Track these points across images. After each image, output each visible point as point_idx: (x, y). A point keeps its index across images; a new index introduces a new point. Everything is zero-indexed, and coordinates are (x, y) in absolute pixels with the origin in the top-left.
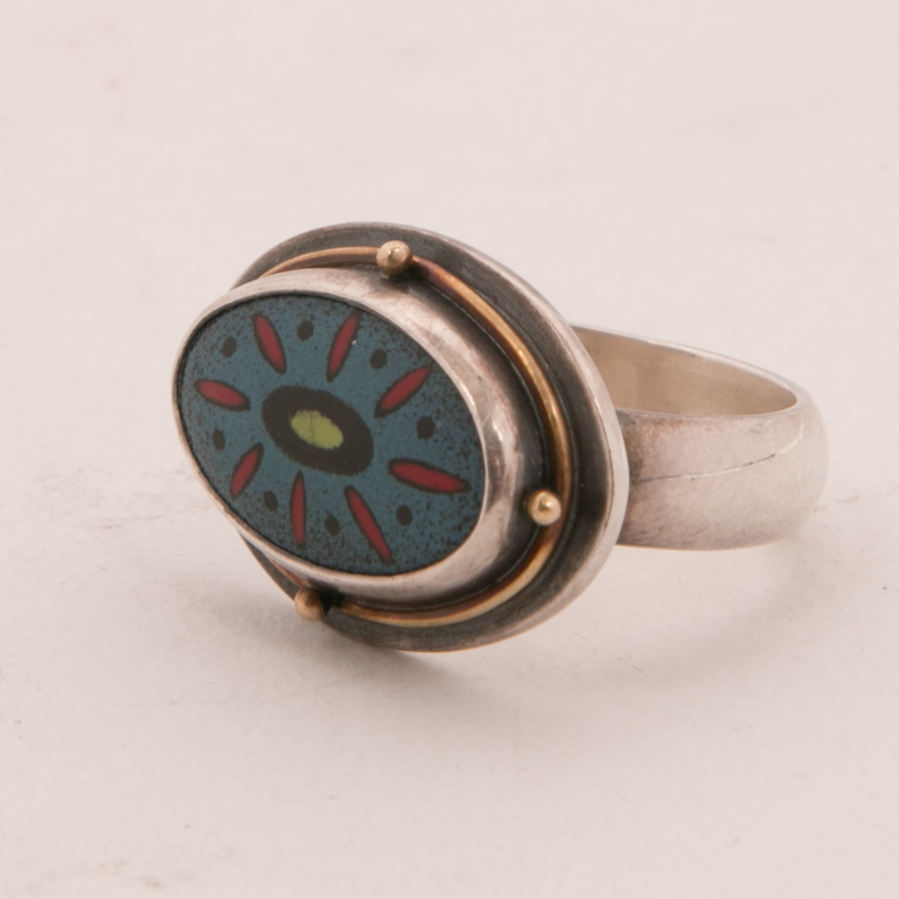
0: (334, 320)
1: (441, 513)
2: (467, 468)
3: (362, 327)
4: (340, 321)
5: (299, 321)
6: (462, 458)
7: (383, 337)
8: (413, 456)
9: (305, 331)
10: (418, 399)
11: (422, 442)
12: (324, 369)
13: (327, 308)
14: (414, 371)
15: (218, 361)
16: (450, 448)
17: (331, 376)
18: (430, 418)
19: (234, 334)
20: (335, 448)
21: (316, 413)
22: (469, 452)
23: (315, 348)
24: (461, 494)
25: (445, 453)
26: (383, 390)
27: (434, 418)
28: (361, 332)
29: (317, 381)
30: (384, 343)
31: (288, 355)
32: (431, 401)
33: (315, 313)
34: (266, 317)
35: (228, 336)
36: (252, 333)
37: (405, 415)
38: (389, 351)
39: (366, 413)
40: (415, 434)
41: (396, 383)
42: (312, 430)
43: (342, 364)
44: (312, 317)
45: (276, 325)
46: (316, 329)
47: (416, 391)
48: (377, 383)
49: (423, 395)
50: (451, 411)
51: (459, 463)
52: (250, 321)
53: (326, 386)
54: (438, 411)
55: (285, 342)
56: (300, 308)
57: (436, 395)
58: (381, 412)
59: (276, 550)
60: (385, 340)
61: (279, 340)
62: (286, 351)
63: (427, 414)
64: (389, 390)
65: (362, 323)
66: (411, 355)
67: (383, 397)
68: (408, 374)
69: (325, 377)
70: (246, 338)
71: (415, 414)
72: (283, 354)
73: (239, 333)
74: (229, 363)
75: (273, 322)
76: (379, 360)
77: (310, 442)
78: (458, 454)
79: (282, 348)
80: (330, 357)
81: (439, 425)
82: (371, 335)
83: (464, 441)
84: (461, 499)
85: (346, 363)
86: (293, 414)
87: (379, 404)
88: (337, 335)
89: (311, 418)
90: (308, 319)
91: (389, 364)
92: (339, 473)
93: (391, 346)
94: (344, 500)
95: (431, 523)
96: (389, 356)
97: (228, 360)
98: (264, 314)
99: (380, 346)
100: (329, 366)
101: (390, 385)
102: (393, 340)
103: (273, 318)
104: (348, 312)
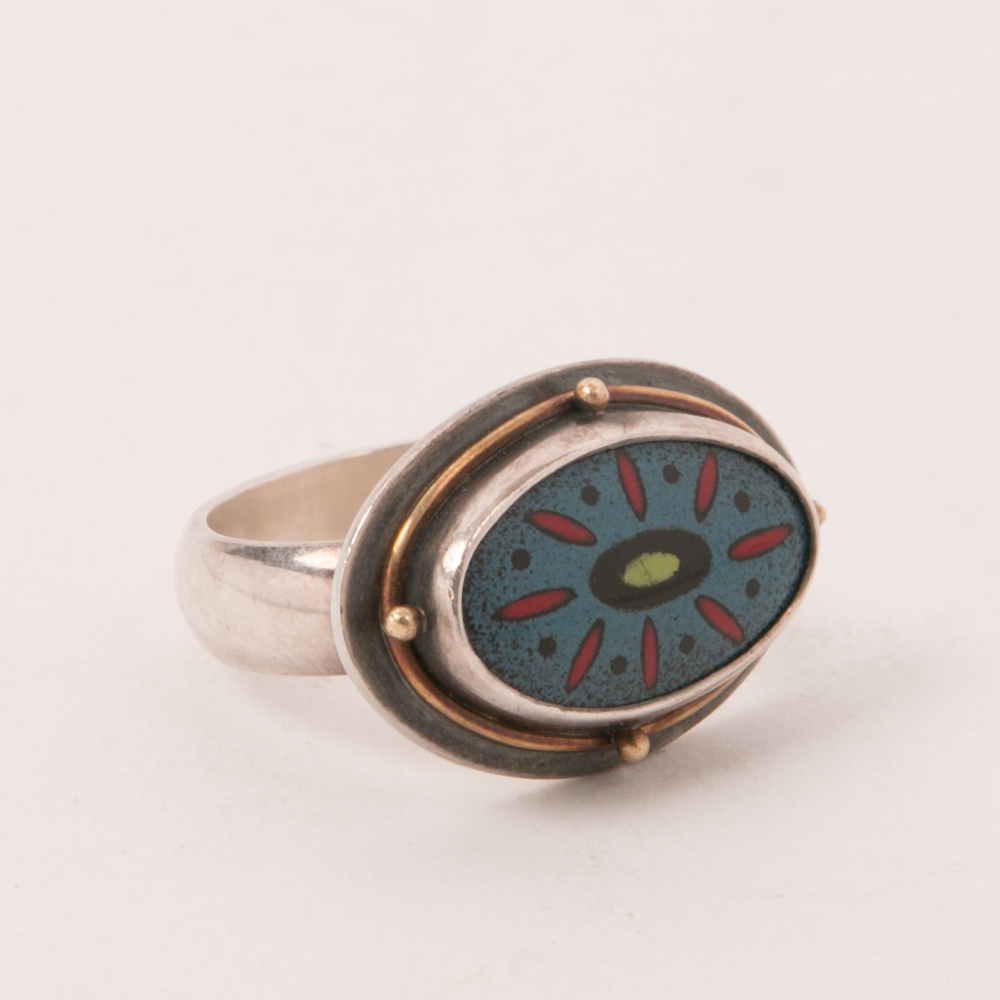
0: (607, 470)
1: (780, 564)
2: (785, 512)
3: (636, 459)
4: (613, 467)
5: (578, 493)
6: (778, 506)
7: (659, 454)
8: (744, 533)
9: (590, 496)
10: (723, 483)
11: (746, 514)
12: (632, 514)
13: (592, 466)
14: (704, 463)
15: (516, 579)
16: (767, 505)
17: (641, 516)
18: (741, 491)
19: (517, 546)
20: (675, 573)
21: (645, 556)
22: (781, 498)
23: (612, 503)
24: (789, 538)
25: (766, 512)
26: (693, 496)
27: (744, 490)
28: (638, 464)
29: (631, 528)
30: (665, 459)
31: (589, 525)
32: (733, 478)
33: (586, 477)
34: (541, 511)
35: (511, 551)
36: (538, 532)
37: (722, 503)
38: (674, 462)
39: (690, 524)
40: (738, 513)
41: (699, 482)
42: (647, 573)
43: (644, 499)
44: (587, 481)
45: (558, 510)
46: (599, 488)
47: (717, 478)
48: (683, 495)
49: (724, 477)
50: (751, 475)
51: (778, 512)
52: (526, 525)
53: (642, 527)
54: (743, 481)
55: (579, 518)
56: (567, 482)
57: (732, 470)
58: (701, 514)
59: (626, 709)
60: (663, 456)
61: (572, 520)
62: (586, 523)
63: (737, 490)
64: (697, 492)
65: (633, 457)
66: (691, 453)
67: (696, 501)
68: (702, 469)
69: (637, 520)
70: (535, 540)
71: (729, 496)
72: (585, 528)
73: (523, 542)
74: (531, 571)
75: (552, 509)
76: (671, 475)
77: (648, 584)
78: (775, 505)
79: (580, 524)
80: (629, 501)
81: (749, 493)
82: (649, 460)
83: (773, 492)
84: (791, 541)
85: (647, 496)
86: (623, 572)
87: (696, 509)
88: (622, 479)
89: (642, 563)
90: (584, 485)
91: (682, 472)
92: (685, 592)
93: (671, 457)
94: (697, 613)
95: (775, 579)
96: (677, 465)
97: (527, 571)
98: (536, 509)
99: (664, 463)
100: (634, 510)
101: (695, 487)
102: (669, 452)
103: (550, 506)
104: (612, 455)
